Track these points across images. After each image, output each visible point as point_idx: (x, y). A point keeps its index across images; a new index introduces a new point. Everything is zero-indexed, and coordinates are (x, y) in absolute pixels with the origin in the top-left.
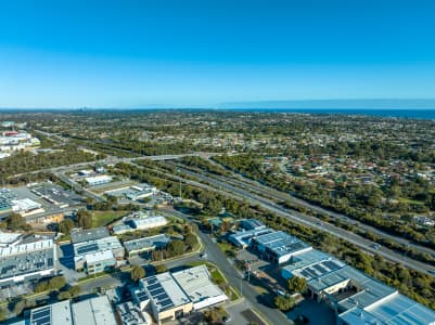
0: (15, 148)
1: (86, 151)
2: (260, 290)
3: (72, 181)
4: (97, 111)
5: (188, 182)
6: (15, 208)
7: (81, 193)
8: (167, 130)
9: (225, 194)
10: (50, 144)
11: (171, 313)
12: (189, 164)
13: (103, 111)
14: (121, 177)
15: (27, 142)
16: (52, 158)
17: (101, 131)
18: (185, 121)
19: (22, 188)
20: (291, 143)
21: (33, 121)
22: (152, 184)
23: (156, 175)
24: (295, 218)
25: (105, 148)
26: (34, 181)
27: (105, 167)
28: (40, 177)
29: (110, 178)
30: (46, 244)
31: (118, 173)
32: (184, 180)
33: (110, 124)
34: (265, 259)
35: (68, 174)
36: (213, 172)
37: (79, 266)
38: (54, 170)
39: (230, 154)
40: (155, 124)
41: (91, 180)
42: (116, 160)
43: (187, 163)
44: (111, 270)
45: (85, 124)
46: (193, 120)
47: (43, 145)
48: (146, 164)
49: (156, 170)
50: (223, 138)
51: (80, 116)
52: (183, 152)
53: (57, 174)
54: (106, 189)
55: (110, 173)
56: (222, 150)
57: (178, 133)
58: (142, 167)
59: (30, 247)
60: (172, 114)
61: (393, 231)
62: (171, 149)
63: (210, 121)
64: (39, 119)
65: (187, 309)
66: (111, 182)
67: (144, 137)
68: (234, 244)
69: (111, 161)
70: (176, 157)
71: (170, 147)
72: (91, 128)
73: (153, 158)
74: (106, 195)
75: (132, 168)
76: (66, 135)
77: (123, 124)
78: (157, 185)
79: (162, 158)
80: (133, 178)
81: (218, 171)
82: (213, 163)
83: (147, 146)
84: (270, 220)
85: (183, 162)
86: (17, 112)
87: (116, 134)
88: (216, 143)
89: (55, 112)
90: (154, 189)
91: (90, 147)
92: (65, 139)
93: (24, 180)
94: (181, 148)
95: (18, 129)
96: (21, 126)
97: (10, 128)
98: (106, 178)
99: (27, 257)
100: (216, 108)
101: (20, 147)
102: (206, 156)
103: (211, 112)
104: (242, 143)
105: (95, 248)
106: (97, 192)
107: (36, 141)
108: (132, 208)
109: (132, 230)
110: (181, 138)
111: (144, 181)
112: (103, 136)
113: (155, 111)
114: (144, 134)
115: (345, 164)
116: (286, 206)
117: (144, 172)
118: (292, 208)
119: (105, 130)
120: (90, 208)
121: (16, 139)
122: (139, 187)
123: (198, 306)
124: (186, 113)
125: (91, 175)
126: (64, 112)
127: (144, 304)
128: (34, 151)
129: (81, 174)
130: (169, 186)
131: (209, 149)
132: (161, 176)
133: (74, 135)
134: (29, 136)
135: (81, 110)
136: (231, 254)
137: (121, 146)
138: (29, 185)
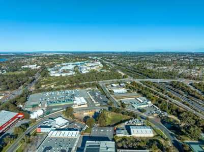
0: (92, 68)
1: (120, 72)
3: (107, 89)
4: (131, 53)
5: (173, 101)
6: (75, 102)
8: (164, 63)
10: (106, 67)
13: (134, 53)
14: (132, 91)
15: (97, 66)
17: (130, 62)
18: (175, 58)
19: (83, 90)
21: (103, 57)
22: (149, 98)
23: (152, 92)
25: (129, 72)
26: (90, 87)
27: (125, 83)
29: (126, 91)
31: (131, 88)
32: (171, 99)
33: (135, 59)
35: (106, 85)
36: (193, 96)
38: (101, 83)
40: (157, 60)
41: (116, 91)
42: (132, 80)
43: (174, 86)
45: (125, 58)
46: (179, 58)
47: (103, 68)
48: (147, 83)
49: (153, 89)
50: (199, 70)
51: (123, 55)
52: (172, 78)
53: (101, 85)
54: (122, 97)
55: (127, 87)
56: (199, 79)
57: (170, 65)
58: (145, 86)
60: (167, 54)
62: (164, 75)
63: (189, 59)
64: (107, 56)
66: (126, 93)
67: (150, 67)
69: (129, 80)
72: (126, 60)
74: (121, 101)
75: (139, 86)
76: (114, 64)
77: (142, 59)
78: (152, 100)
79: (158, 81)
80: (139, 92)
81: (196, 95)
82: (192, 88)
83: (151, 72)
85: (170, 85)
87: (137, 64)
88: (194, 73)
90: (150, 102)
91: (122, 70)
92: (113, 66)
94: (170, 75)
95: (97, 60)
96: (99, 58)
97: (95, 59)
98: (124, 90)
100: (193, 52)
101: (94, 68)
102: (187, 82)
103: (190, 54)
106: (117, 99)
107: (101, 66)
108: (133, 115)
109: (128, 136)
110: (171, 69)
111: (144, 96)
112: (130, 65)
113: (158, 53)
114: (151, 64)
117: (146, 89)
120: (110, 109)
121: (94, 64)
124: (175, 54)
125: (118, 87)
128: (99, 70)
129: (112, 86)
130: (160, 102)
131: (189, 77)
132: (155, 94)
133: (118, 63)
134: (100, 63)
137: (137, 71)
138: (87, 89)
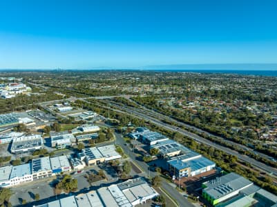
0: (17, 92)
2: (138, 155)
3: (50, 109)
4: (66, 71)
5: (114, 110)
6: (20, 122)
7: (55, 115)
8: (108, 83)
9: (134, 116)
10: (37, 90)
11: (94, 161)
12: (117, 101)
13: (69, 71)
14: (77, 108)
15: (24, 89)
16: (39, 97)
17: (67, 83)
18: (121, 77)
19: (23, 113)
20: (180, 90)
21: (27, 77)
22: (94, 111)
23: (97, 106)
24: (167, 127)
25: (69, 93)
26: (29, 109)
27: (69, 102)
28: (33, 107)
29: (71, 108)
30: (38, 137)
31: (76, 106)
34: (144, 143)
35: (48, 106)
36: (130, 106)
37: (53, 145)
38: (40, 104)
39: (142, 96)
41: (61, 109)
42: (76, 99)
44: (69, 147)
45: (58, 79)
46: (126, 76)
47: (33, 91)
48: (92, 101)
49: (98, 104)
51: (55, 74)
53: (42, 106)
54: (69, 113)
55: (71, 105)
56: (138, 94)
57: (114, 84)
58: (90, 103)
59: (30, 138)
60: (113, 73)
61: (216, 133)
62: (108, 93)
63: (135, 77)
64: (30, 76)
65: (102, 160)
67: (93, 86)
68: (131, 138)
69: (72, 99)
70: (110, 97)
71: (107, 92)
73: (97, 98)
74: (69, 117)
75: (84, 103)
78: (97, 112)
80: (85, 108)
81: (133, 105)
82: (131, 101)
84: (153, 127)
85: (113, 100)
86: (16, 71)
87: (77, 84)
88: (136, 90)
89: (39, 71)
90: (95, 114)
91: (60, 92)
92: (46, 88)
93: (24, 109)
94: (114, 92)
95: (17, 82)
96: (19, 80)
97: (13, 81)
98: (69, 108)
99: (29, 142)
101: (20, 92)
102: (127, 97)
104: (151, 90)
105: (62, 138)
107: (29, 88)
108: (82, 123)
109: (81, 132)
110: (115, 87)
111: (90, 110)
112: (69, 86)
113: (103, 71)
114: (94, 84)
115: (207, 102)
116: (164, 122)
117: (91, 105)
118: (168, 123)
119: (70, 83)
120: (60, 122)
121: (17, 88)
122: (87, 112)
123: (107, 159)
124: (121, 72)
125: (61, 107)
126: (45, 72)
127: (82, 158)
128: (29, 94)
129: (56, 106)
130: (104, 112)
131: (130, 93)
132: (99, 107)
133: (52, 85)
134: (25, 86)
135: (56, 70)
136: (128, 142)
138: (27, 111)
